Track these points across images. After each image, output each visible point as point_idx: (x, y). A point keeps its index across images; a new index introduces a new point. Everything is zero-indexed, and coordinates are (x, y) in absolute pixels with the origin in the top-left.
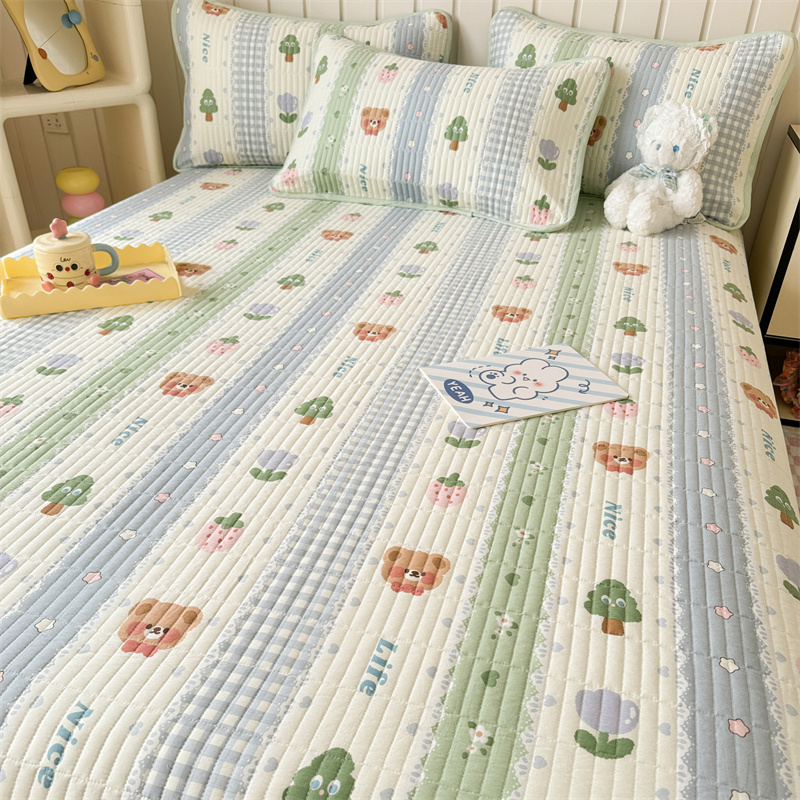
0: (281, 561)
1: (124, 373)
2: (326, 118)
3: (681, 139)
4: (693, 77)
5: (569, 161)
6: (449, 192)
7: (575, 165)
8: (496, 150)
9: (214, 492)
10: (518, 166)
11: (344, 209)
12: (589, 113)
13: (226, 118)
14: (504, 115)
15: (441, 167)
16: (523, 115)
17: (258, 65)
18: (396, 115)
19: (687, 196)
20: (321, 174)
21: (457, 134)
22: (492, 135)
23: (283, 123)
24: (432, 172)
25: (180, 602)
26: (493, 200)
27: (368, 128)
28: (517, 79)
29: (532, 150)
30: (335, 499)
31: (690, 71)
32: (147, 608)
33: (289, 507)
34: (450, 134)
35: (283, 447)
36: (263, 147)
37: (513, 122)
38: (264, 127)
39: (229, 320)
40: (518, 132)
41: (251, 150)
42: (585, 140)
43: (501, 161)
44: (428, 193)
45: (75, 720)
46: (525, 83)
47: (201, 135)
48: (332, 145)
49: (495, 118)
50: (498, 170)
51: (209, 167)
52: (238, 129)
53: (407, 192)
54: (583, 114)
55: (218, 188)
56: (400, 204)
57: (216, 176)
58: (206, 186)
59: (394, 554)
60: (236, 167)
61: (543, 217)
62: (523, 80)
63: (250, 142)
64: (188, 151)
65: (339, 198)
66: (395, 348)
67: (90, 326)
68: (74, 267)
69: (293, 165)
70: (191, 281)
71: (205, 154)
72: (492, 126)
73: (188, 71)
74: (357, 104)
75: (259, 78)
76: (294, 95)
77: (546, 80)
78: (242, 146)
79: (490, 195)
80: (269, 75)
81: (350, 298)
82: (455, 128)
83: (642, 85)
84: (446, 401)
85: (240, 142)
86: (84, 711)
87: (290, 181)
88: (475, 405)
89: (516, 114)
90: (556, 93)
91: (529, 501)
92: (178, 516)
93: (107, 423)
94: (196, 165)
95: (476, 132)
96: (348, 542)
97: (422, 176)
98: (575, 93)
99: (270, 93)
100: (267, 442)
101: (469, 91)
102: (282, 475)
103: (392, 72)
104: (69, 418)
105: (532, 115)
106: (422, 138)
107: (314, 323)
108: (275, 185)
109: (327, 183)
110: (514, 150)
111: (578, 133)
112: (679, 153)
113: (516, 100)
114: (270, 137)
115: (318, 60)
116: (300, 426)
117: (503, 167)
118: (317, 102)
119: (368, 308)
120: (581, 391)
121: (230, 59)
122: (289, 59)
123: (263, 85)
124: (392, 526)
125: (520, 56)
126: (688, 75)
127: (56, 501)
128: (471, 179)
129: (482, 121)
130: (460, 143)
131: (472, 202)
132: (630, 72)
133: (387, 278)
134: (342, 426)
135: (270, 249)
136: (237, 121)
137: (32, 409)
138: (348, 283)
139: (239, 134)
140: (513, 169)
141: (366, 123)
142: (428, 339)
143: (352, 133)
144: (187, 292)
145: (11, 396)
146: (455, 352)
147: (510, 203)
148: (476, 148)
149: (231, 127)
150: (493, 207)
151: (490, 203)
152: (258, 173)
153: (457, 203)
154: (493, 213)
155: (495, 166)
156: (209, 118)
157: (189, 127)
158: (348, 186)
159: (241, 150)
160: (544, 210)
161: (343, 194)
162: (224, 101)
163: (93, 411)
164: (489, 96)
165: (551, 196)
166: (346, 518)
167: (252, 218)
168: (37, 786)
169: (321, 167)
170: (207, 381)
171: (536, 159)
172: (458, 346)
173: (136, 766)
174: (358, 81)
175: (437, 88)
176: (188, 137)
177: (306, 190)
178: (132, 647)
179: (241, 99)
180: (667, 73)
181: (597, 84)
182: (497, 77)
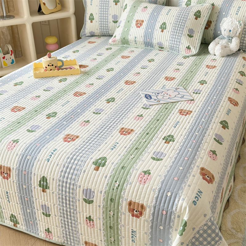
0: (97, 129)
1: (65, 91)
2: (125, 23)
3: (232, 28)
4: (239, 9)
5: (198, 35)
6: (161, 44)
7: (200, 36)
8: (175, 32)
9: (84, 116)
10: (181, 37)
11: (129, 50)
12: (205, 20)
13: (97, 22)
14: (178, 22)
15: (158, 37)
16: (183, 22)
17: (107, 6)
18: (146, 22)
19: (234, 45)
20: (123, 39)
21: (163, 27)
22: (173, 28)
23: (114, 23)
24: (155, 39)
25: (75, 134)
26: (174, 47)
27: (137, 26)
28: (182, 11)
29: (186, 32)
30: (112, 118)
31: (238, 7)
32: (69, 135)
33: (100, 119)
34: (161, 28)
35: (101, 108)
36: (107, 30)
37: (180, 24)
38: (108, 24)
39: (92, 79)
40: (182, 27)
41: (104, 31)
42: (204, 28)
43: (176, 35)
44: (155, 45)
45: (54, 151)
46: (185, 12)
47: (89, 27)
48: (126, 31)
49: (175, 23)
50: (175, 38)
51: (91, 36)
52: (100, 25)
53: (148, 44)
54: (203, 21)
55: (93, 43)
56: (147, 48)
57: (93, 39)
58: (89, 42)
59: (122, 129)
60: (99, 36)
61: (189, 51)
62: (184, 11)
63: (104, 29)
64: (85, 31)
65: (129, 46)
66: (135, 87)
67: (56, 80)
68: (53, 65)
69: (115, 37)
70: (83, 70)
71: (90, 32)
72: (174, 25)
73: (86, 8)
74: (135, 18)
75: (107, 10)
76: (117, 15)
77: (191, 11)
78: (101, 30)
79: (173, 45)
80: (110, 9)
81: (125, 74)
82: (163, 26)
83: (223, 11)
84: (145, 99)
85: (100, 29)
86: (56, 150)
87: (114, 41)
88: (152, 100)
89: (181, 21)
90: (194, 15)
91: (158, 120)
92: (75, 120)
93: (60, 102)
94: (87, 36)
95: (169, 27)
96: (113, 126)
97: (153, 40)
98: (200, 14)
99: (110, 14)
100: (97, 107)
101: (168, 14)
102: (100, 113)
103: (146, 9)
104: (52, 100)
105: (186, 21)
106: (153, 29)
107: (114, 80)
108: (110, 42)
109: (125, 42)
110: (180, 32)
111: (201, 26)
112: (231, 32)
113: (181, 17)
114: (109, 27)
115: (124, 5)
116: (106, 104)
117: (176, 37)
118: (123, 18)
119: (130, 77)
120: (181, 98)
121: (98, 4)
122: (116, 4)
123: (108, 12)
124: (123, 124)
125: (187, 2)
126: (237, 8)
127: (49, 116)
128: (167, 40)
129: (171, 23)
130: (164, 30)
131: (168, 47)
132: (219, 7)
133: (137, 69)
134: (116, 104)
135: (105, 61)
136: (100, 23)
137: (42, 98)
138: (126, 70)
139: (100, 26)
140: (179, 37)
141: (137, 24)
142: (144, 85)
143: (133, 27)
144: (81, 72)
145: (38, 95)
146: (151, 88)
147: (179, 48)
148: (169, 32)
149: (98, 24)
150: (174, 49)
151: (173, 47)
152: (105, 38)
153: (163, 47)
154: (174, 51)
155: (174, 37)
156: (91, 22)
157: (86, 24)
158: (131, 43)
159: (101, 31)
160: (189, 49)
161: (130, 45)
162: (96, 17)
163: (57, 99)
164: (174, 16)
165: (191, 45)
166: (113, 122)
167: (102, 52)
168: (46, 162)
169: (123, 37)
170: (85, 93)
171: (187, 34)
172: (152, 87)
173: (66, 158)
174: (135, 11)
175: (158, 14)
176: (85, 27)
177: (119, 43)
178: (66, 141)
179: (101, 16)
180: (231, 8)
181: (208, 11)
182: (177, 10)
